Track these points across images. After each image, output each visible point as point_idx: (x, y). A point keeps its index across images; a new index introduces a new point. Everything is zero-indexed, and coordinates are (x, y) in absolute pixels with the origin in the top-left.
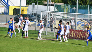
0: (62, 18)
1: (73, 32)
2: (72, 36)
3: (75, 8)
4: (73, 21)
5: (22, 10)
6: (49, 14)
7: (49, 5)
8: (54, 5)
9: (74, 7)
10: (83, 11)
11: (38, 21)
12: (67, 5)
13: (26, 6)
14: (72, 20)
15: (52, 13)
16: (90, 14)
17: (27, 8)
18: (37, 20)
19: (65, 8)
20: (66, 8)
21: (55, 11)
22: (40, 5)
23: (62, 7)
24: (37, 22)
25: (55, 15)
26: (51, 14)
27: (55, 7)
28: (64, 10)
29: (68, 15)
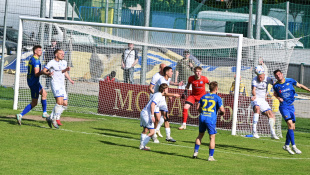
0: (93, 41)
2: (130, 109)
3: (139, 8)
4: (133, 53)
6: (47, 27)
10: (169, 18)
11: (9, 53)
14: (128, 52)
15: (57, 26)
16: (194, 29)
18: (5, 50)
19: (103, 8)
20: (110, 9)
21: (69, 19)
23: (93, 5)
24: (6, 56)
25: (69, 32)
26: (54, 27)
27: (70, 6)
28: (103, 16)
29: (114, 33)
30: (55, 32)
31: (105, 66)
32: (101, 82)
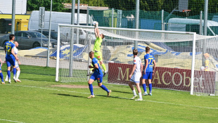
1: (128, 69)
2: (127, 79)
3: (133, 17)
5: (18, 23)
6: (75, 30)
7: (76, 11)
8: (88, 12)
9: (130, 16)
11: (53, 47)
12: (116, 11)
13: (26, 14)
15: (83, 30)
16: (166, 29)
17: (28, 17)
18: (50, 45)
19: (110, 17)
20: (114, 18)
21: (89, 25)
22: (56, 10)
23: (104, 15)
24: (51, 48)
25: (89, 33)
26: (80, 31)
27: (89, 16)
28: (110, 23)
29: (117, 33)
30: (81, 33)
31: (112, 54)
32: (110, 64)
